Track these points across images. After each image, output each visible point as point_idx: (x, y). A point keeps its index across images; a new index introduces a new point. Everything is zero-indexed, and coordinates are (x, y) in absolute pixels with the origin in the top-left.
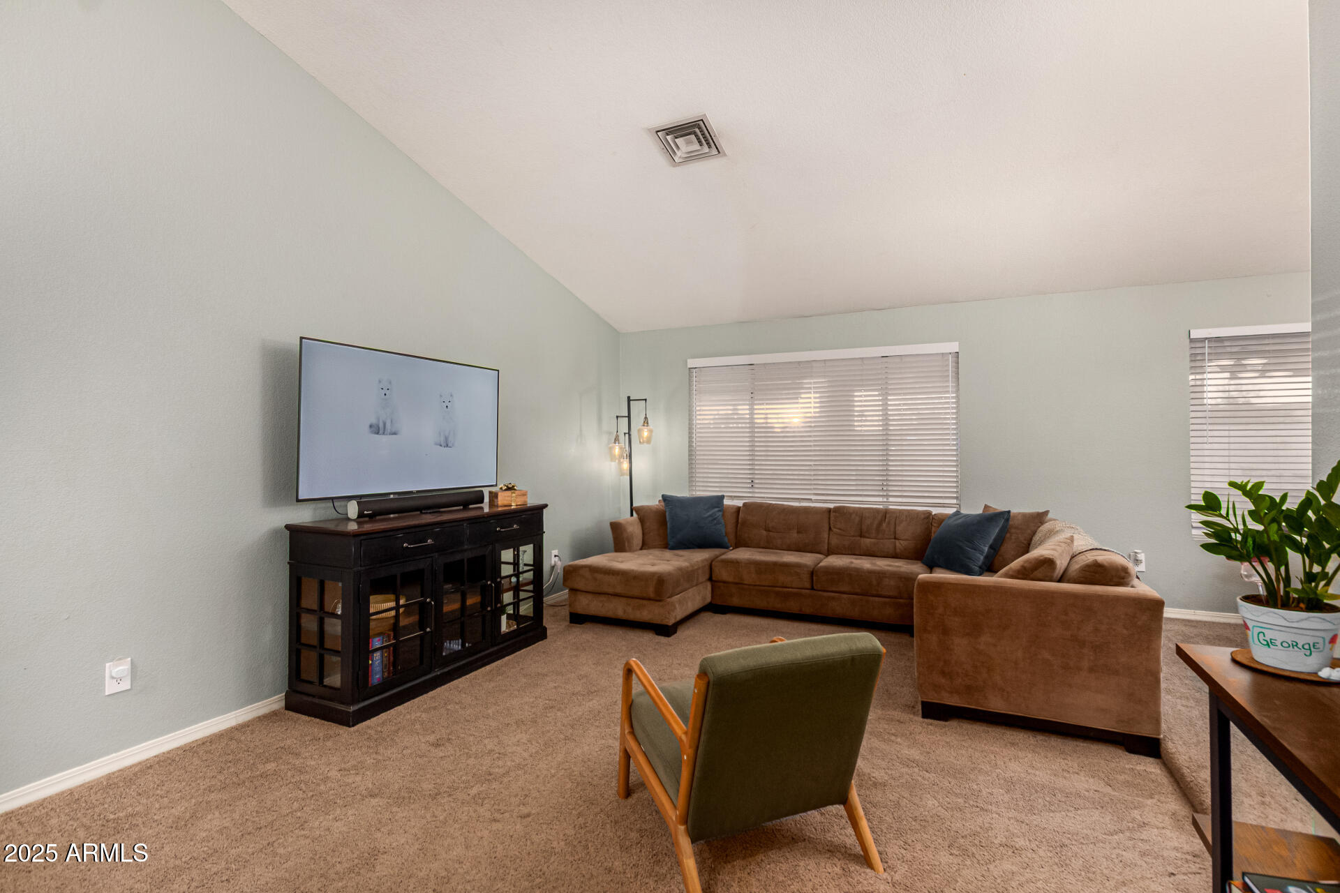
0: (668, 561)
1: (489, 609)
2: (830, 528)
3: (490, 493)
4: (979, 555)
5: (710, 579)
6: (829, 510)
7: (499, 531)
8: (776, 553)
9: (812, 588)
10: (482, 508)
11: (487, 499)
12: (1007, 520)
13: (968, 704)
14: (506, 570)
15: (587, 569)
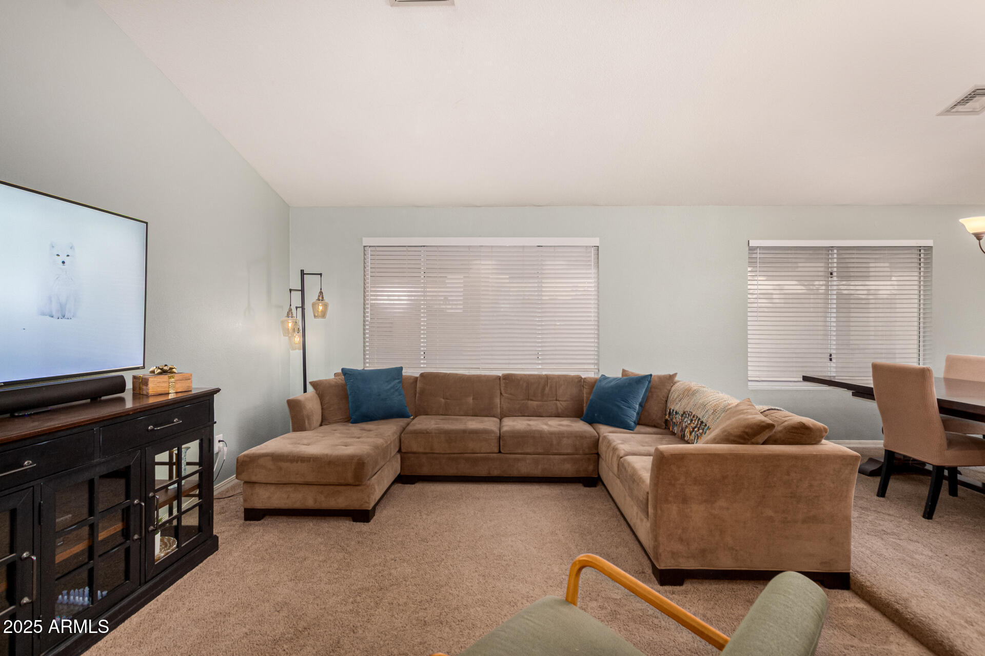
0: (359, 438)
1: (136, 537)
2: (501, 394)
3: (134, 377)
4: (633, 412)
5: (400, 451)
6: (499, 378)
7: (152, 430)
8: (457, 420)
9: (500, 452)
10: (122, 400)
11: (129, 385)
12: (650, 382)
13: (702, 566)
14: (161, 474)
15: (269, 458)
